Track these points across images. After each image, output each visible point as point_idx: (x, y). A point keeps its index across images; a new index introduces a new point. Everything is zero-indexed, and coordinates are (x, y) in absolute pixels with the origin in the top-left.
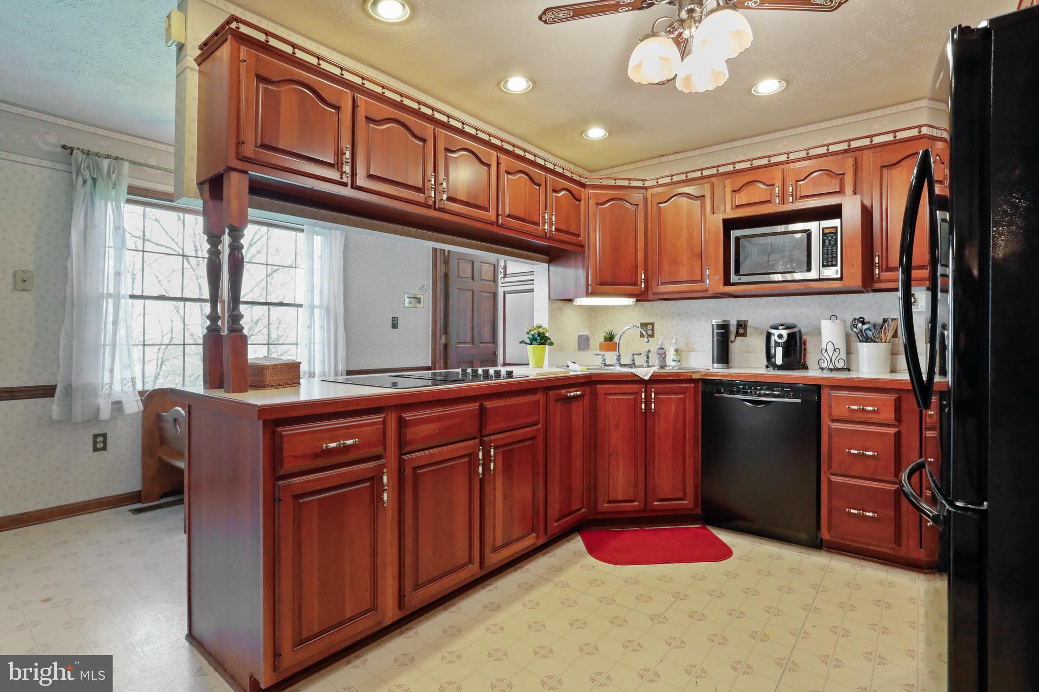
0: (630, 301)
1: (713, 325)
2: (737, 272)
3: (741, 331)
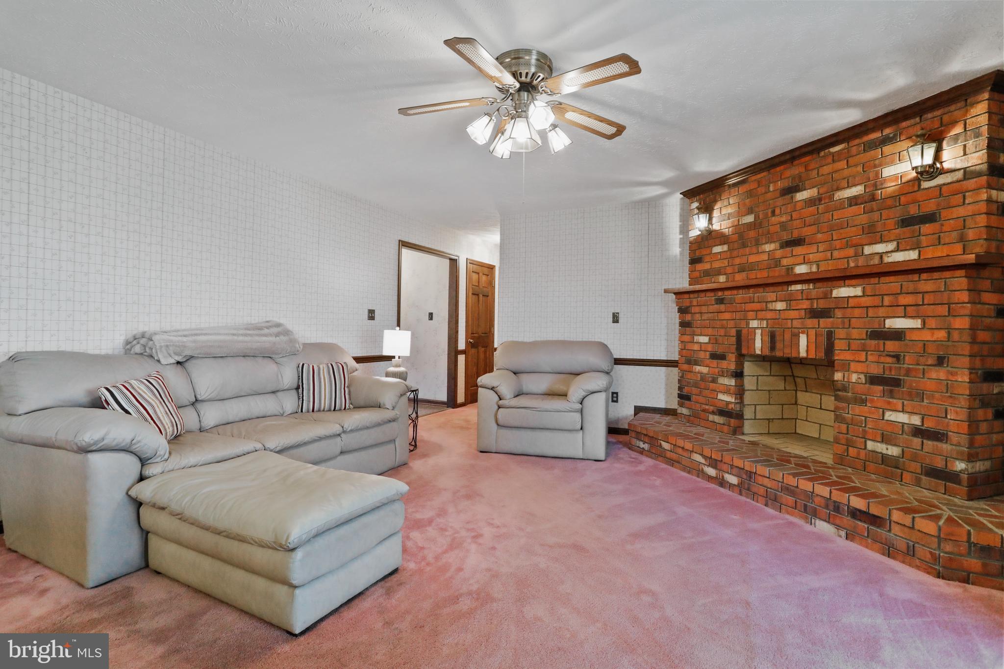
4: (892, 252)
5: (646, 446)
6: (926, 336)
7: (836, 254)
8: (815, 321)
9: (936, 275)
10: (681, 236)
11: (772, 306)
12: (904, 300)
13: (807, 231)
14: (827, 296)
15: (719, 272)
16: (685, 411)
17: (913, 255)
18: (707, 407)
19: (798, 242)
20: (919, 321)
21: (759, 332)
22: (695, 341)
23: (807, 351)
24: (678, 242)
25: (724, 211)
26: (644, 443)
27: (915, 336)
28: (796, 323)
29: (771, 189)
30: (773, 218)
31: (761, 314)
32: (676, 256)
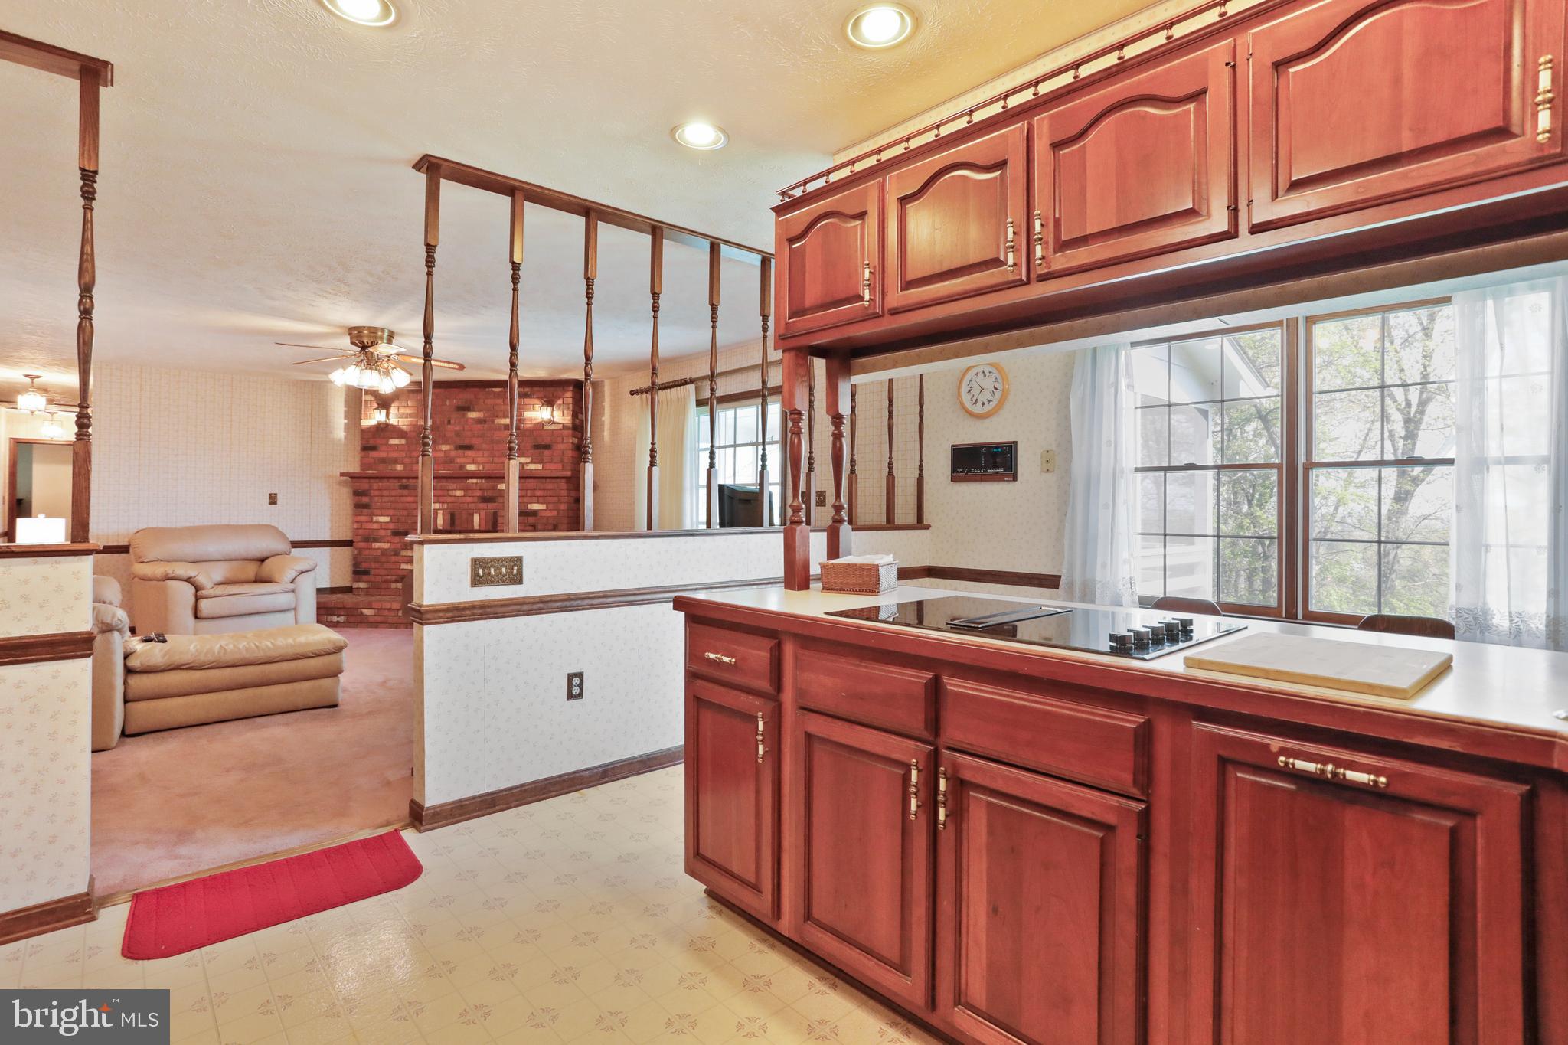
4: (529, 463)
5: (342, 619)
6: (548, 514)
7: (496, 460)
8: (485, 504)
9: (554, 481)
10: (346, 421)
11: (453, 493)
12: (538, 493)
13: (475, 441)
14: (494, 488)
15: (396, 461)
16: (362, 585)
17: (539, 467)
18: (389, 577)
19: (469, 447)
20: (545, 505)
21: (440, 513)
22: (374, 520)
23: (480, 525)
24: (342, 426)
25: (402, 410)
26: (339, 616)
27: (543, 514)
28: (472, 506)
29: (448, 403)
30: (449, 426)
31: (443, 499)
32: (340, 440)
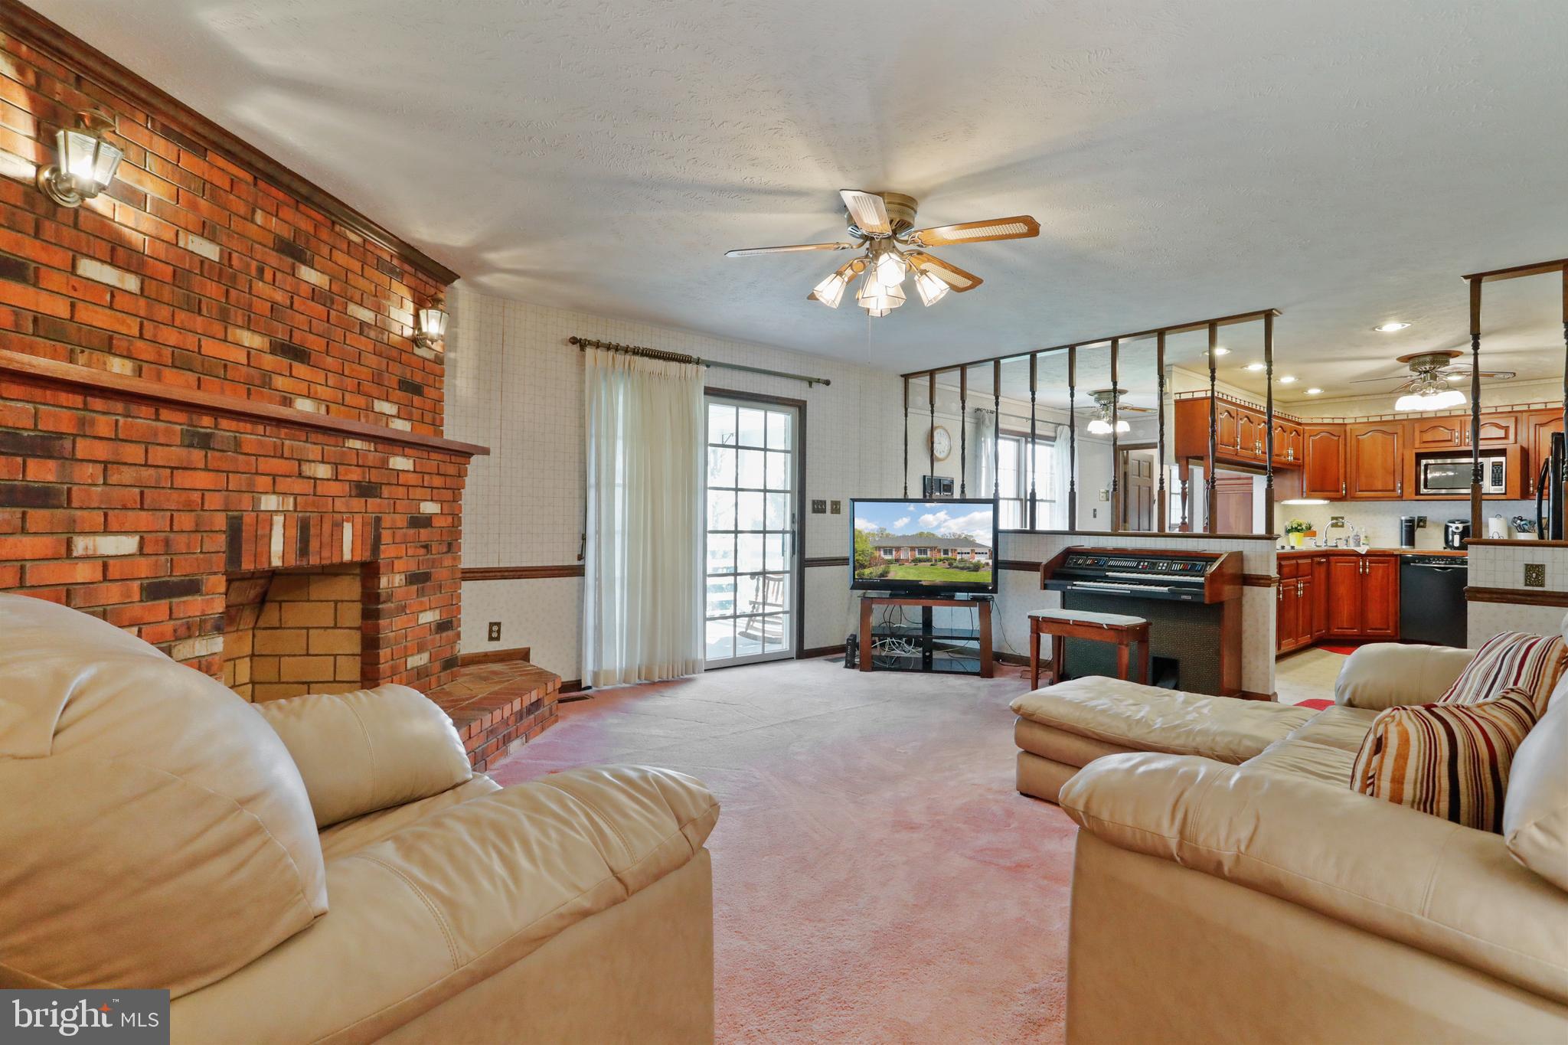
0: (1326, 502)
1: (1402, 521)
2: (1426, 487)
3: (1421, 524)
4: (395, 416)
8: (363, 501)
11: (310, 469)
14: (383, 465)
17: (408, 426)
19: (299, 354)
20: (440, 506)
21: (278, 520)
23: (352, 550)
28: (339, 505)
30: (260, 283)
31: (283, 484)
